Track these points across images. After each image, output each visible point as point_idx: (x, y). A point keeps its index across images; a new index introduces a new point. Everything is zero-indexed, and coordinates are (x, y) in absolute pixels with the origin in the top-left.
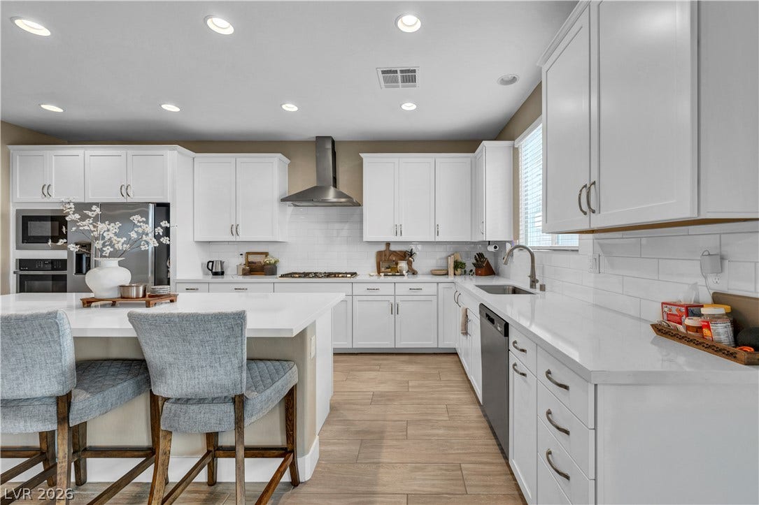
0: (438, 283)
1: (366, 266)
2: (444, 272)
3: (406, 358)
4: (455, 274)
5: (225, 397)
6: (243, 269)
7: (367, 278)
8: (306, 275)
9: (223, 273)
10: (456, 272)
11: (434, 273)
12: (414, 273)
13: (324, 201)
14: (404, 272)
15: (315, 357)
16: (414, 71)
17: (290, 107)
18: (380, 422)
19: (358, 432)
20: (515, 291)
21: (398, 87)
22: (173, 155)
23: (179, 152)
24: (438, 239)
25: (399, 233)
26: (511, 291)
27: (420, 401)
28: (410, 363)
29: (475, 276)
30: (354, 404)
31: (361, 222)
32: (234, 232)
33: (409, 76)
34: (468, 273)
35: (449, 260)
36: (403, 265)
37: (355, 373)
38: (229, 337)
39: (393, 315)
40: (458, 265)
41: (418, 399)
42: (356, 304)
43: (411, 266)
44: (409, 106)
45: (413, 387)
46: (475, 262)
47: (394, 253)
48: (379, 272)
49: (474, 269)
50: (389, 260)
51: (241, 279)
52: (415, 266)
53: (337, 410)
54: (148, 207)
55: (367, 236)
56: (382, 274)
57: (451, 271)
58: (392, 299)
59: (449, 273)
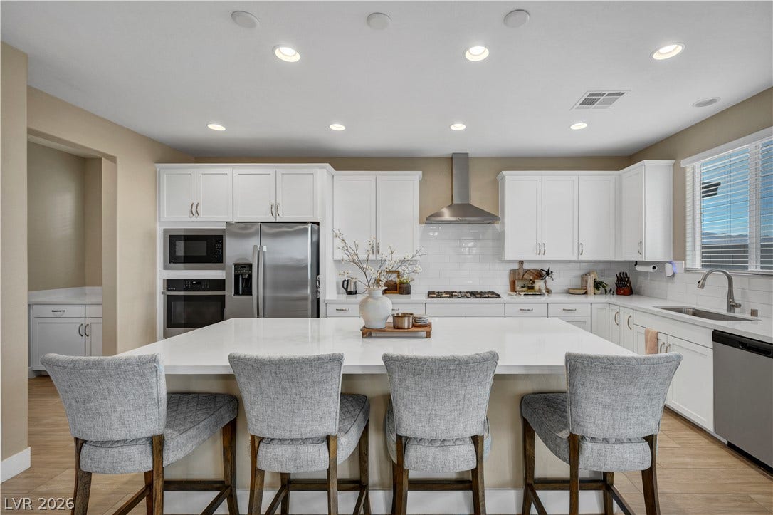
0: (592, 304)
2: (584, 291)
4: (594, 294)
9: (356, 293)
10: (596, 292)
11: (571, 292)
12: (549, 292)
14: (543, 292)
17: (458, 127)
24: (581, 258)
25: (542, 252)
32: (375, 251)
34: (608, 292)
35: (588, 279)
36: (540, 284)
40: (597, 285)
43: (546, 285)
44: (579, 126)
46: (616, 281)
47: (528, 272)
48: (513, 289)
50: (525, 279)
52: (550, 285)
54: (306, 226)
57: (591, 290)
59: (589, 293)
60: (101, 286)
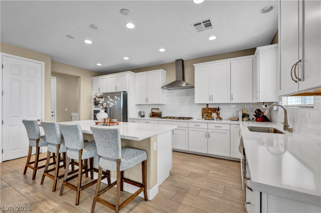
0: (230, 124)
1: (197, 115)
2: (237, 119)
3: (213, 159)
4: (243, 120)
5: (112, 159)
6: (150, 115)
7: (197, 120)
8: (170, 118)
9: (144, 116)
10: (243, 119)
11: (232, 119)
12: (221, 119)
13: (181, 87)
14: (214, 118)
15: (156, 151)
16: (209, 21)
17: (162, 50)
18: (189, 186)
19: (177, 187)
20: (276, 131)
21: (204, 30)
22: (129, 75)
23: (130, 73)
24: (232, 102)
25: (211, 99)
26: (272, 131)
27: (212, 181)
28: (214, 162)
29: (255, 121)
30: (181, 175)
31: (194, 95)
32: (147, 101)
33: (208, 24)
34: (250, 120)
35: (240, 113)
36: (214, 115)
37: (187, 162)
38: (113, 137)
39: (207, 138)
40: (245, 116)
41: (211, 180)
42: (190, 131)
43: (219, 115)
44: (212, 38)
45: (211, 174)
46: (255, 114)
47: (211, 109)
48: (203, 117)
49: (255, 118)
50: (208, 113)
51: (149, 118)
52: (221, 116)
53: (173, 176)
54: (121, 93)
55: (197, 101)
56: (204, 119)
57: (241, 118)
58: (206, 131)
59: (239, 120)
60: (78, 112)
